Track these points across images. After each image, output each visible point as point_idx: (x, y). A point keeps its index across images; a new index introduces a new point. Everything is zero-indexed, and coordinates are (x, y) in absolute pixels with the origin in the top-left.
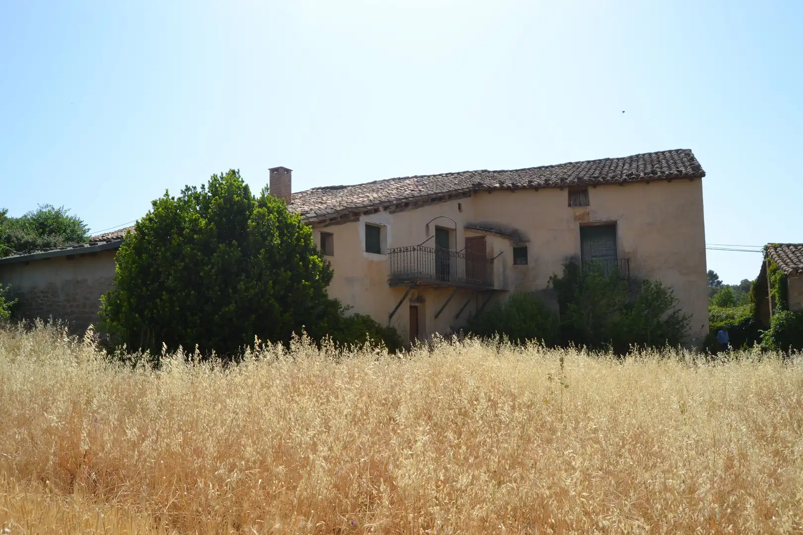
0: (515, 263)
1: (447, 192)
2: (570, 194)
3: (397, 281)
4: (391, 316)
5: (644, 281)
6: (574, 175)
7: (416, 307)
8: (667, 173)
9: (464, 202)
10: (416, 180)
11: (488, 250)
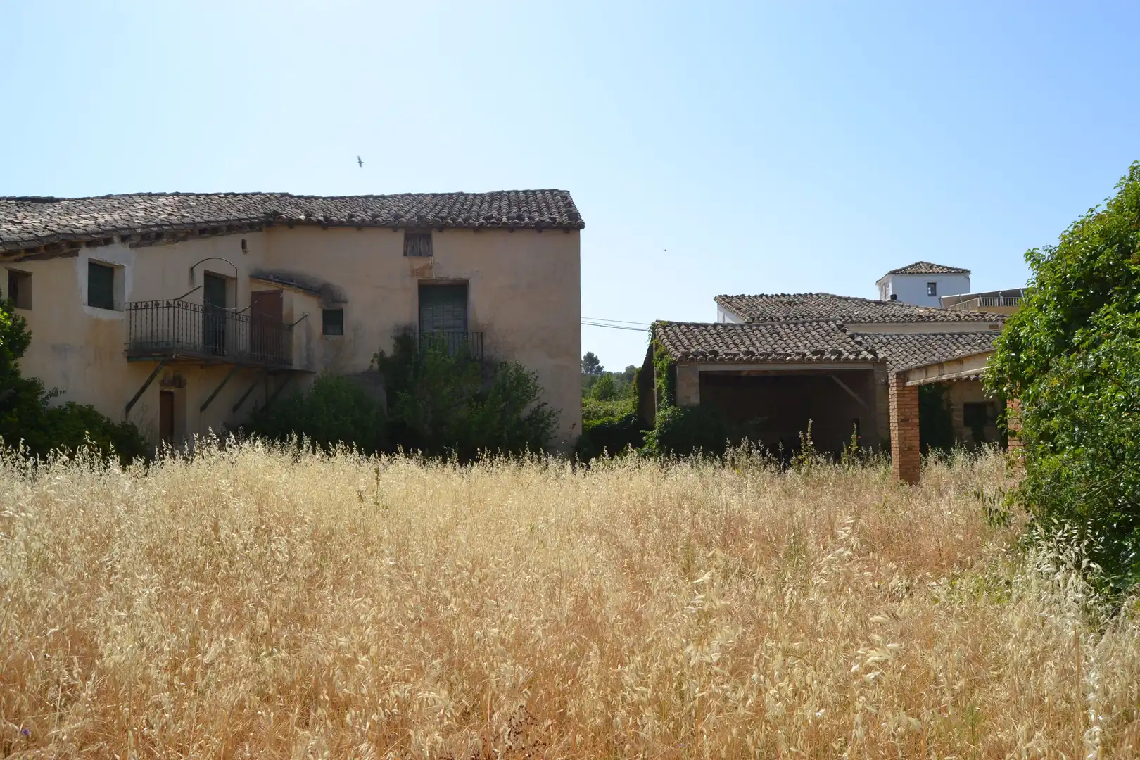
0: (325, 332)
1: (225, 221)
2: (407, 238)
3: (139, 352)
4: (129, 406)
5: (501, 364)
6: (412, 213)
7: (171, 394)
8: (537, 219)
9: (250, 237)
10: (177, 198)
11: (285, 312)
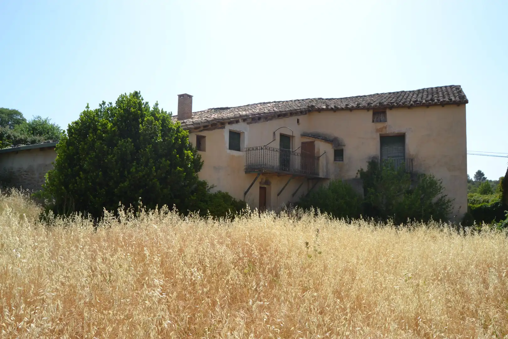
0: (335, 160)
1: (289, 111)
2: (374, 114)
3: (250, 169)
4: (245, 193)
5: (422, 175)
6: (378, 101)
7: (265, 188)
8: (441, 100)
9: (301, 118)
11: (316, 150)
